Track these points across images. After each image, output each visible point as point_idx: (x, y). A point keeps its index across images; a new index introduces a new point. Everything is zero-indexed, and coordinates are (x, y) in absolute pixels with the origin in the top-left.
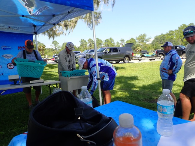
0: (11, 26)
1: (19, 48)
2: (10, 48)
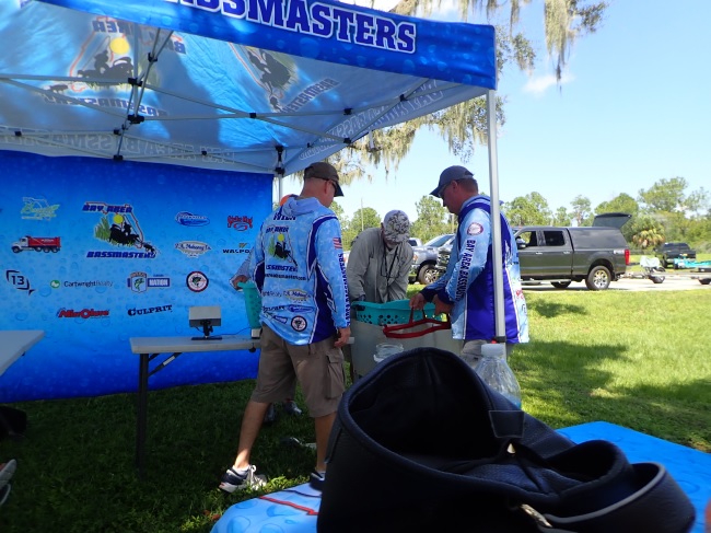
0: (209, 150)
1: (232, 221)
2: (202, 222)
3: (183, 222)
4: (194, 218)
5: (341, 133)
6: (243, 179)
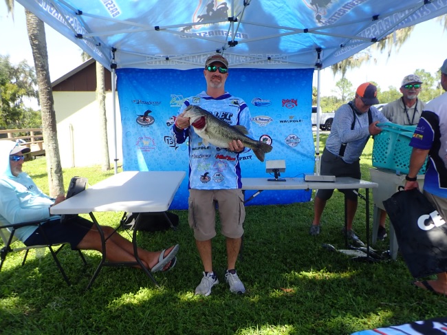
0: (272, 56)
1: (285, 102)
2: (266, 104)
3: (256, 104)
4: (262, 101)
5: (369, 35)
6: (293, 74)
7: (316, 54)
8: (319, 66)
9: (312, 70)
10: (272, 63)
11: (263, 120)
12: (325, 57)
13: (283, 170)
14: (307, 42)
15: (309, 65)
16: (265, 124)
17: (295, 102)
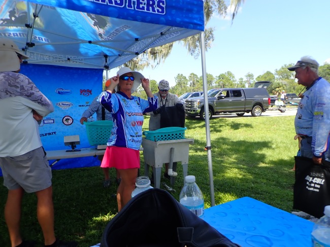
0: (71, 57)
1: (82, 91)
2: (67, 92)
3: (59, 93)
4: (64, 91)
5: (134, 50)
6: (88, 72)
7: (104, 59)
8: (107, 68)
9: (102, 70)
10: (71, 62)
11: (65, 105)
12: (110, 61)
13: (78, 143)
14: (96, 50)
15: (100, 66)
16: (67, 108)
17: (90, 92)
